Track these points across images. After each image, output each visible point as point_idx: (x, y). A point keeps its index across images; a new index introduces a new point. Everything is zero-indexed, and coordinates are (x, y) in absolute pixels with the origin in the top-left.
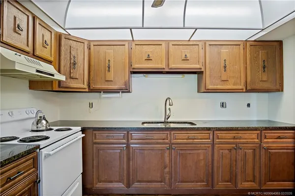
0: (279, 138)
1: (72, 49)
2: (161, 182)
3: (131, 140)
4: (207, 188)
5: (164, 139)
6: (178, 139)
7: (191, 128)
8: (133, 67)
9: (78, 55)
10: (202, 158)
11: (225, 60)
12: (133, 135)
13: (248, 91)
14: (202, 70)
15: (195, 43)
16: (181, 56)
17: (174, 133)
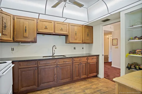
0: (92, 59)
1: (3, 18)
2: (53, 81)
3: (39, 65)
4: (71, 80)
5: (54, 63)
6: (60, 62)
7: (64, 58)
8: (38, 31)
9: (7, 22)
10: (69, 69)
11: (76, 31)
12: (40, 62)
13: (83, 43)
14: (68, 35)
15: (65, 23)
16: (60, 28)
17: (58, 60)
